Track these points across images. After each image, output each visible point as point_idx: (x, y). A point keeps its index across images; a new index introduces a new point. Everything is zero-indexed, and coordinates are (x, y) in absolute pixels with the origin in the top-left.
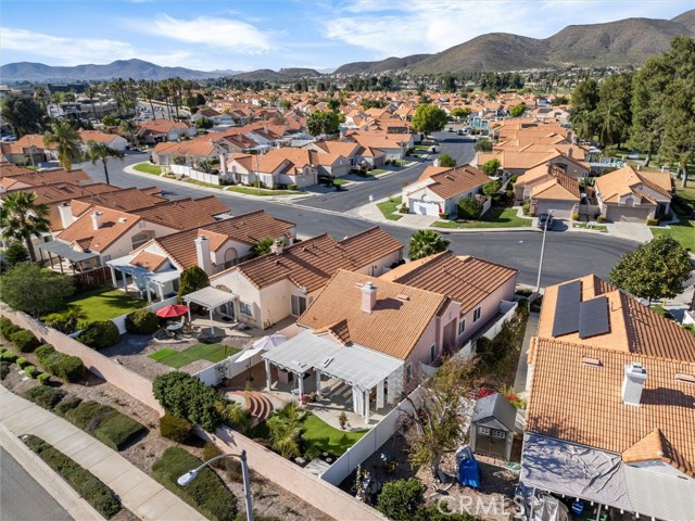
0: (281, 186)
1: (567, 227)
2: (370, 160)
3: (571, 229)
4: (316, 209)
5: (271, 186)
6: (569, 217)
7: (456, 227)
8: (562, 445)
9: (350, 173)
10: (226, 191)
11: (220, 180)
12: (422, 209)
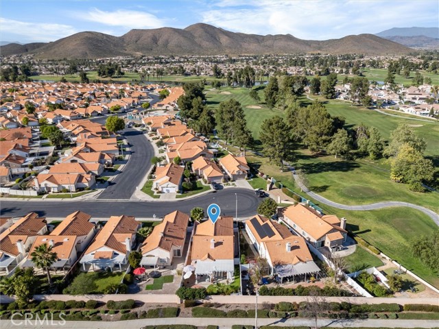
0: (80, 189)
1: (222, 186)
2: (110, 161)
3: (225, 187)
4: (114, 200)
5: (74, 190)
6: (221, 182)
7: (185, 196)
8: (281, 266)
9: (104, 171)
10: (44, 198)
11: (38, 193)
12: (168, 191)
